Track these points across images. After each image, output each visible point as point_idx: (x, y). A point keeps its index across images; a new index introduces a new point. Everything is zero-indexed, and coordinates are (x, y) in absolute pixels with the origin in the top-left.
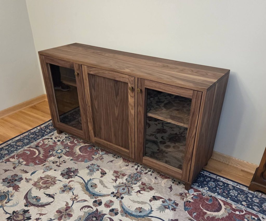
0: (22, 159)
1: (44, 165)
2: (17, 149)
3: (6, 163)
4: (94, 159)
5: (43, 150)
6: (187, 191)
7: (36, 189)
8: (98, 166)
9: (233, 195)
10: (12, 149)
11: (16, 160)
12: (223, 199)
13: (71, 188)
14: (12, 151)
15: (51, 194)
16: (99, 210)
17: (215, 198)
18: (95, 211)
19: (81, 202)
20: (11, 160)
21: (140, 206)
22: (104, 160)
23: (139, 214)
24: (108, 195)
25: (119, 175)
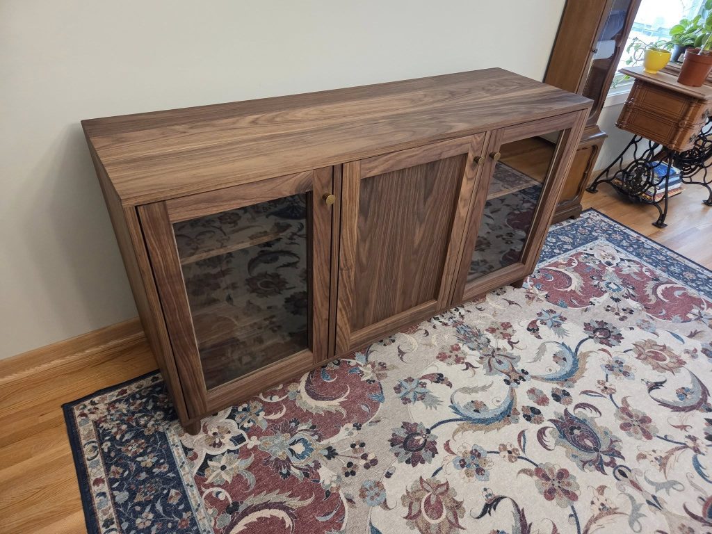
1: (350, 500)
4: (377, 381)
6: (523, 290)
8: (410, 380)
16: (554, 418)
18: (556, 426)
19: (525, 442)
21: (549, 355)
22: (388, 364)
23: (570, 362)
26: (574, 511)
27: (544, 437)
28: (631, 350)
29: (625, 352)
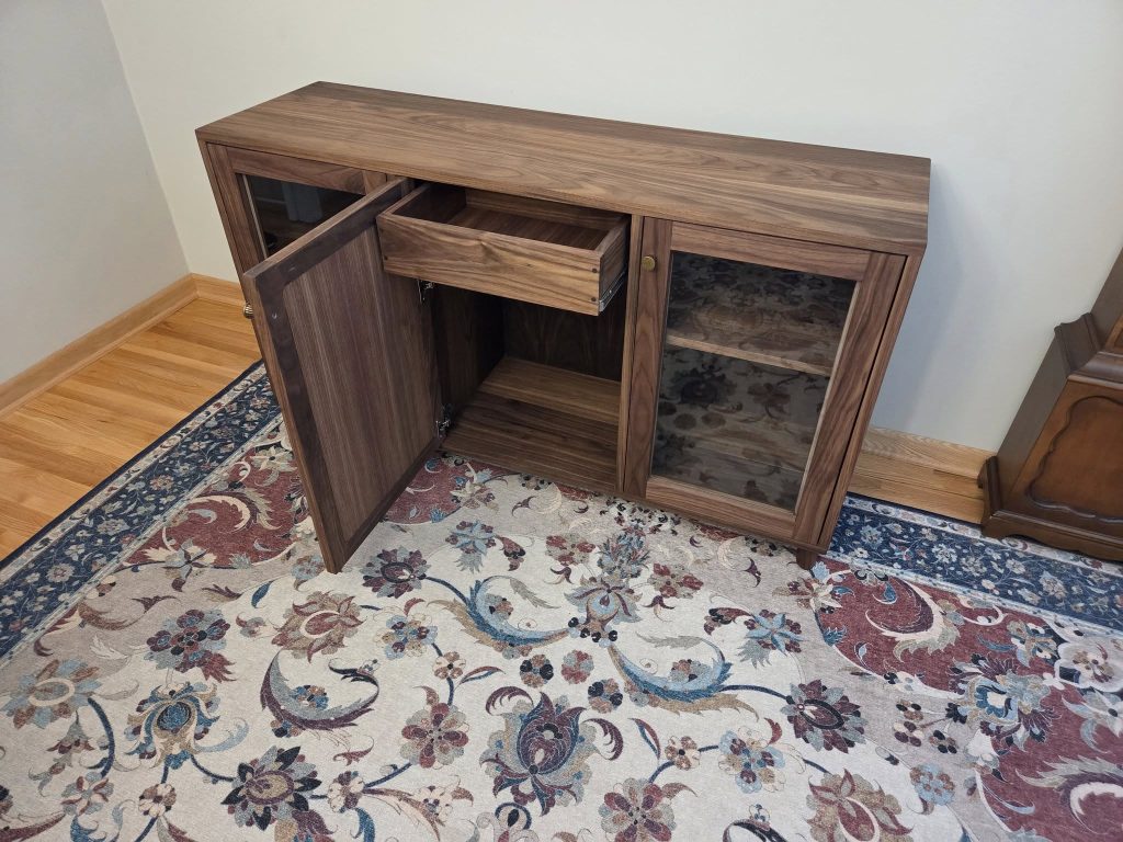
0: (197, 543)
1: (289, 555)
2: (161, 509)
3: (135, 569)
4: (461, 504)
5: (264, 497)
6: (807, 574)
7: (295, 656)
8: (488, 529)
9: (946, 560)
10: (141, 510)
11: (173, 551)
12: (923, 580)
13: (421, 629)
14: (141, 518)
15: (357, 665)
16: (552, 698)
17: (900, 581)
18: (539, 706)
19: (480, 678)
20: (152, 553)
21: (681, 654)
22: (495, 501)
23: (692, 686)
24: (563, 633)
25: (569, 549)
26: (404, 769)
27: (506, 698)
28: (824, 771)
29: (807, 762)
